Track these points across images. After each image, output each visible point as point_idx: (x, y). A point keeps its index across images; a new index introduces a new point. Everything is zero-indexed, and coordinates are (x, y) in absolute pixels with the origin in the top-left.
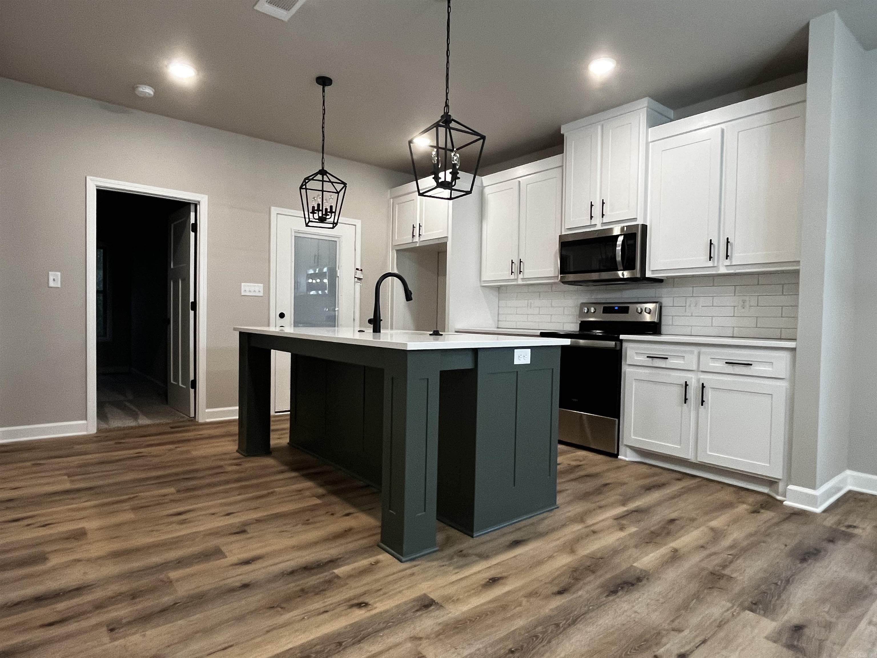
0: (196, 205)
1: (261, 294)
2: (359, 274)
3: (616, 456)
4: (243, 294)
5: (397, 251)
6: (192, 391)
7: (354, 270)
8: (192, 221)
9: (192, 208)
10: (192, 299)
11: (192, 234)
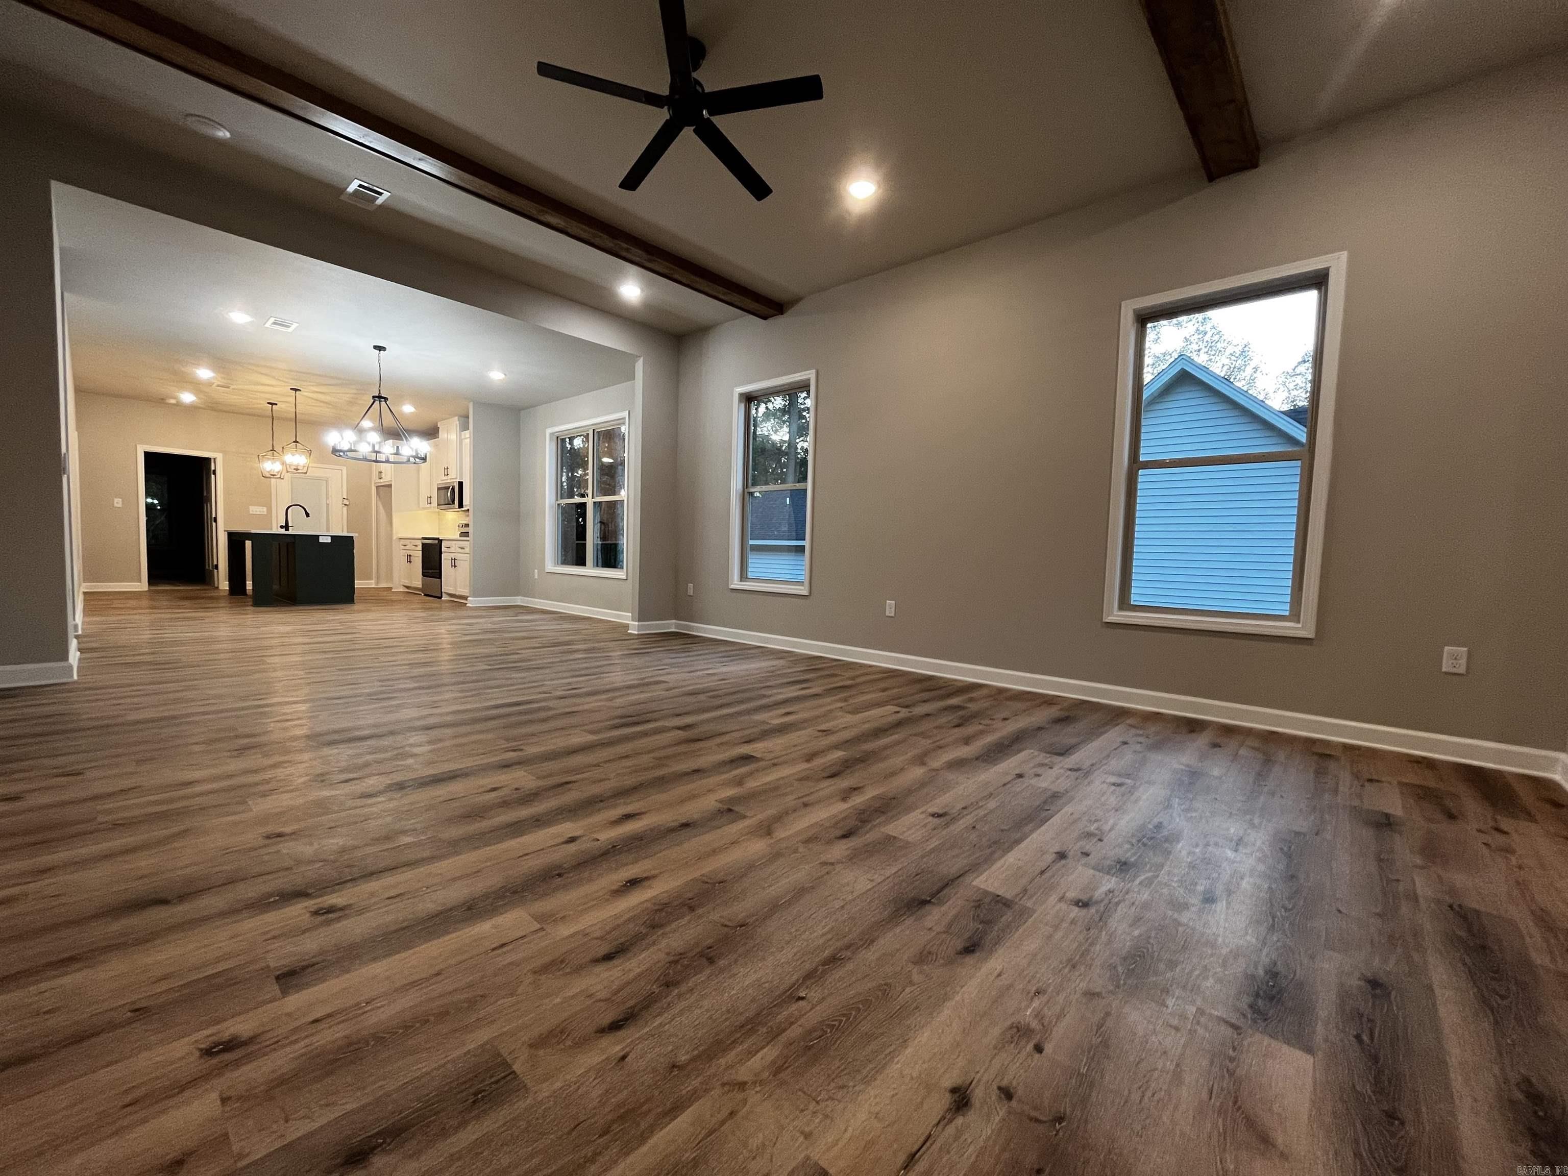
0: (215, 459)
1: (265, 513)
2: (346, 502)
3: (441, 598)
4: (251, 513)
5: (377, 487)
6: (216, 571)
7: (341, 499)
8: (213, 468)
9: (212, 461)
10: (214, 516)
11: (213, 476)
